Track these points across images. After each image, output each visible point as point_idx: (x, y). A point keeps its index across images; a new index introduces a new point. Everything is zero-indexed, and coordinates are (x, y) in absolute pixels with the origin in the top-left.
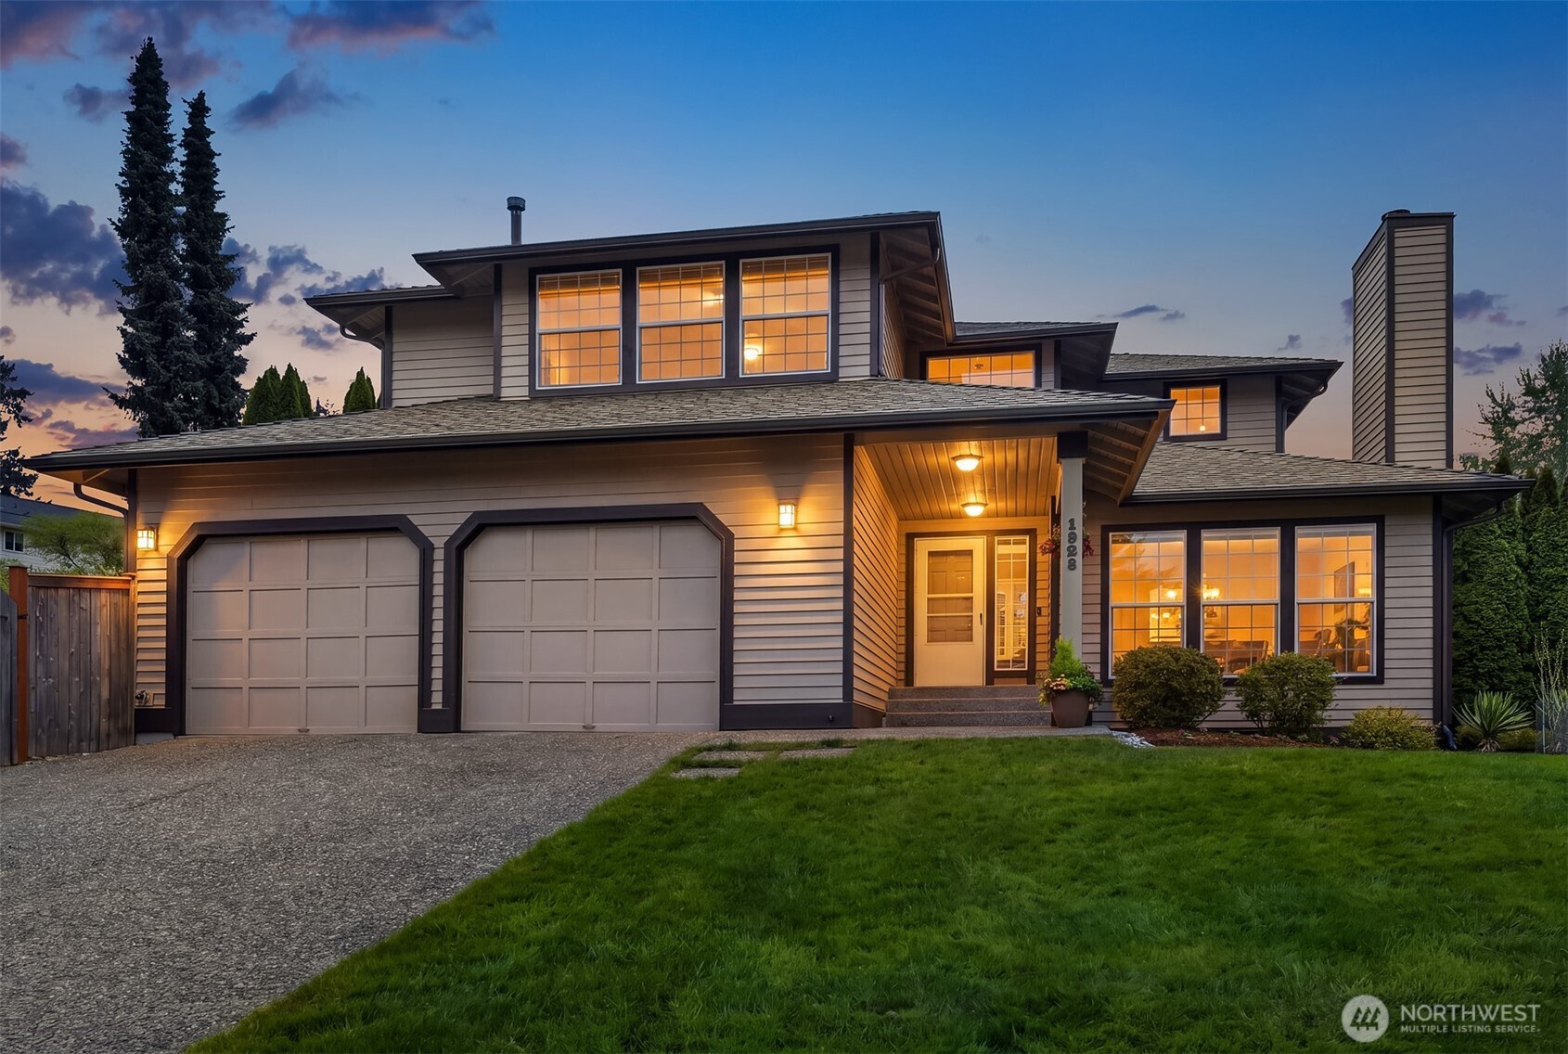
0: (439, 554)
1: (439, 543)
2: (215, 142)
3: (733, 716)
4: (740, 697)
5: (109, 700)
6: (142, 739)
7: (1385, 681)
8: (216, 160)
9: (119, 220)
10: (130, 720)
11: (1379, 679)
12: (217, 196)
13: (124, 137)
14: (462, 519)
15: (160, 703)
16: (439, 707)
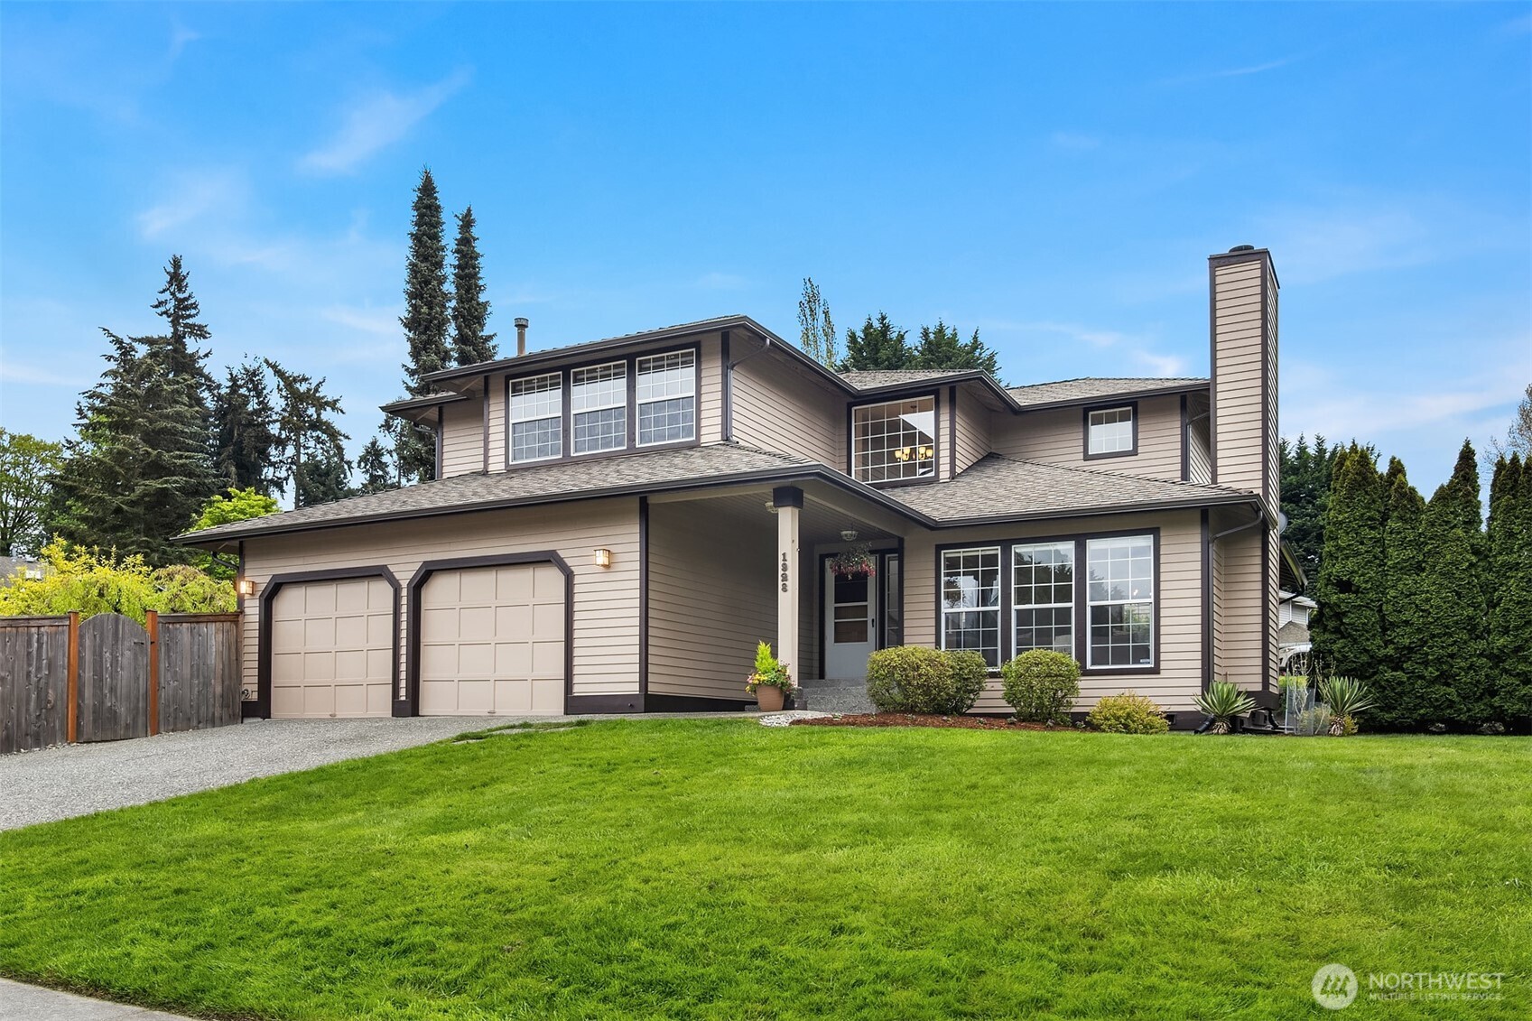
0: (404, 592)
1: (404, 584)
2: (479, 247)
3: (574, 704)
4: (578, 690)
5: (222, 696)
6: (247, 721)
7: (1162, 671)
8: (480, 260)
9: (406, 318)
10: (238, 710)
11: (1156, 670)
12: (480, 289)
13: (409, 253)
14: (417, 566)
15: (255, 697)
16: (403, 698)
